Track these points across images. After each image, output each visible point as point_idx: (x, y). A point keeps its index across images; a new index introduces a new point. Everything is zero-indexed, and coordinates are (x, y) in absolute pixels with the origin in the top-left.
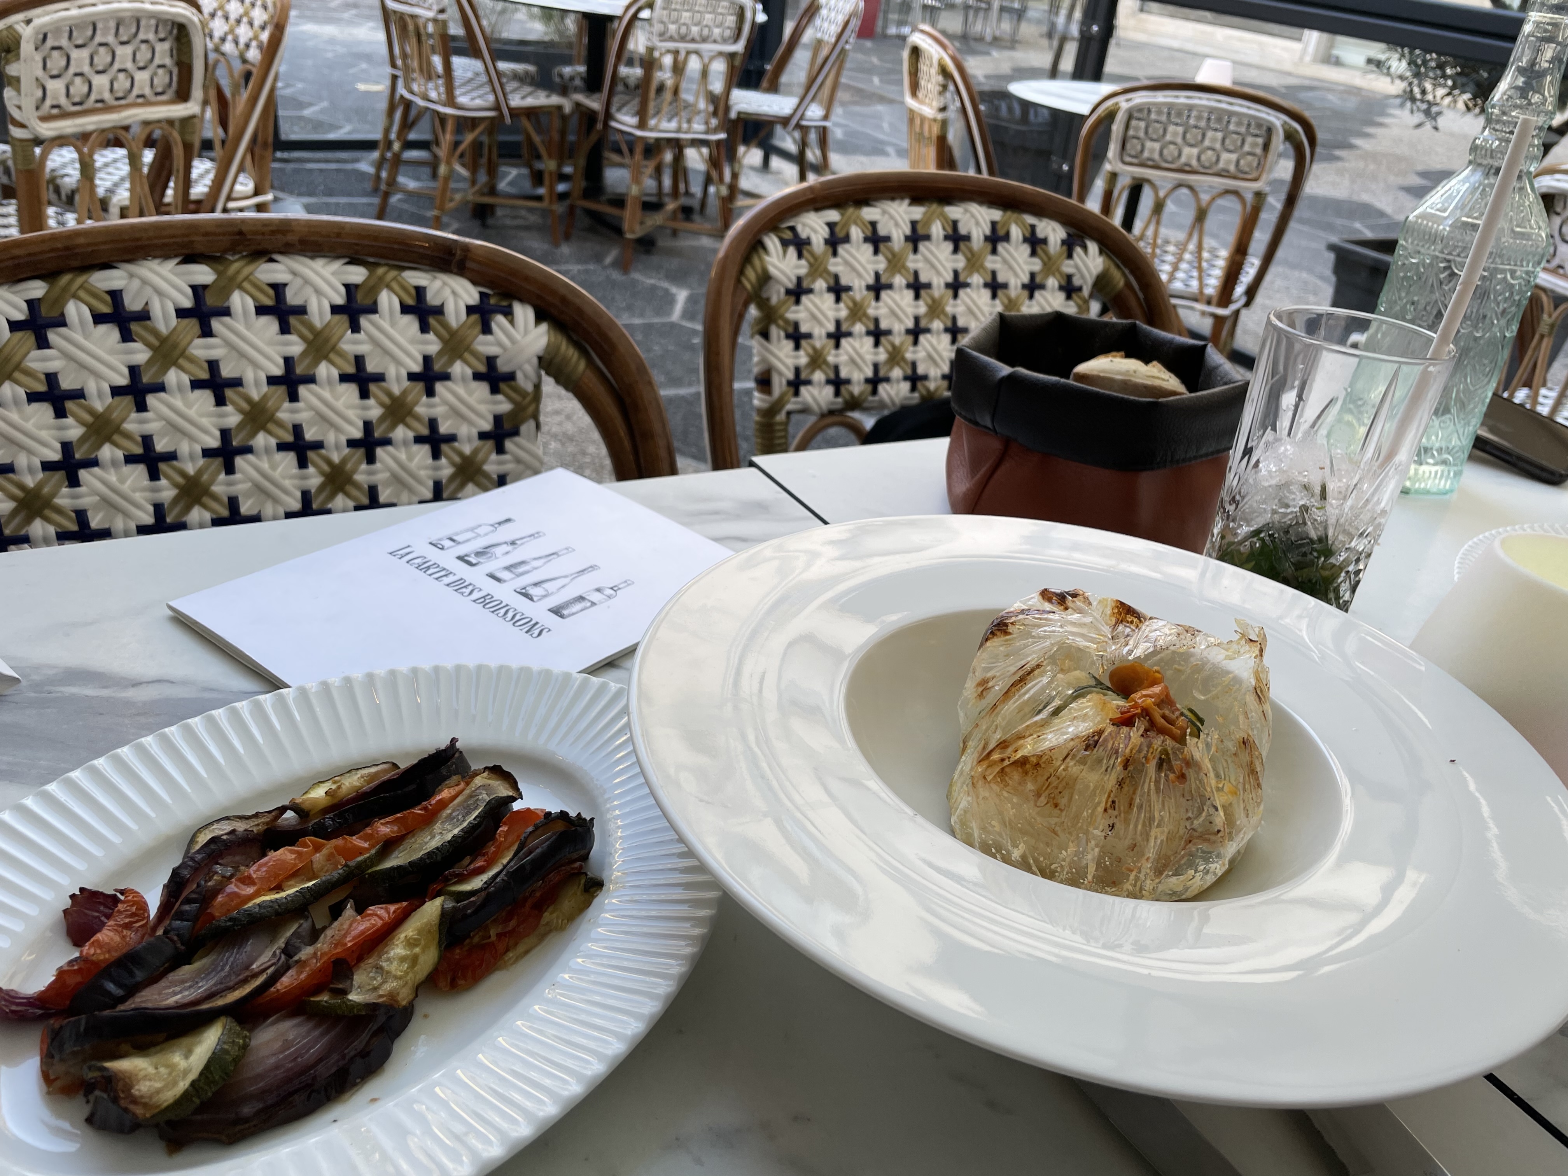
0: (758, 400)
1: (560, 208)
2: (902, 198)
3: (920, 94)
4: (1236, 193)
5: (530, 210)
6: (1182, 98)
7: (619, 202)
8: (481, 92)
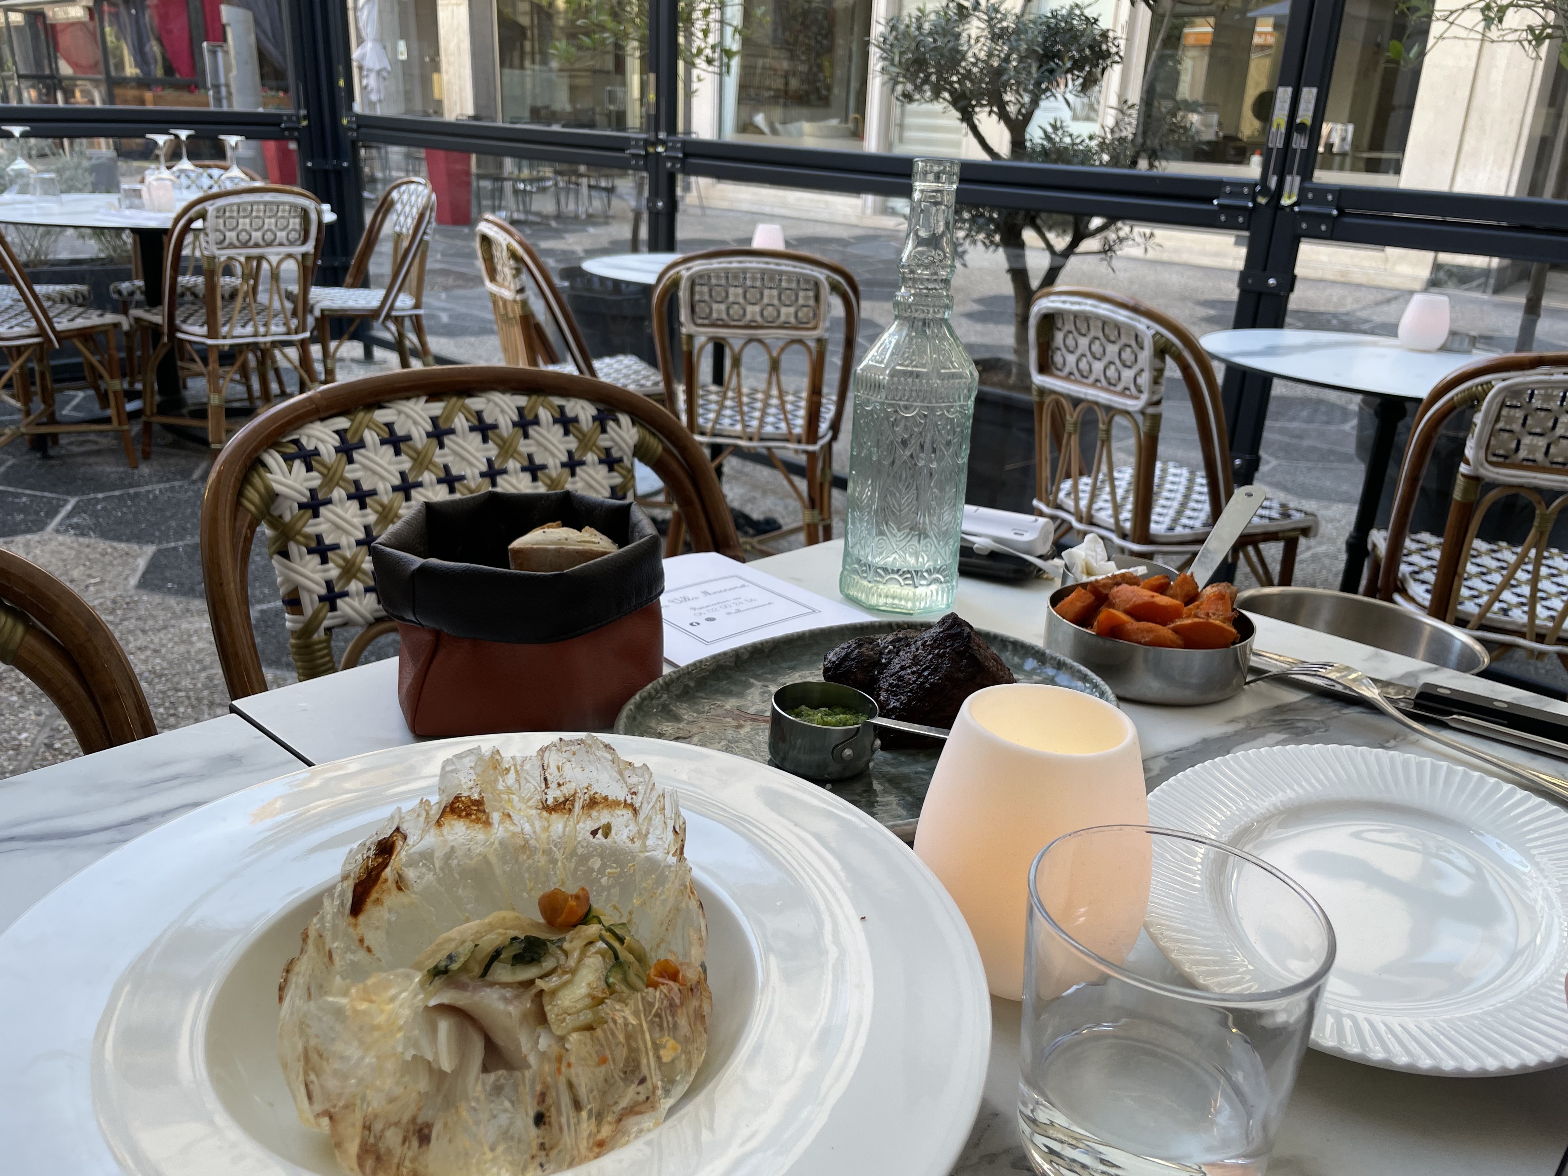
0: (290, 622)
1: (136, 428)
2: (418, 396)
3: (499, 278)
4: (800, 341)
5: (101, 433)
6: (735, 263)
7: (201, 413)
8: (21, 319)
